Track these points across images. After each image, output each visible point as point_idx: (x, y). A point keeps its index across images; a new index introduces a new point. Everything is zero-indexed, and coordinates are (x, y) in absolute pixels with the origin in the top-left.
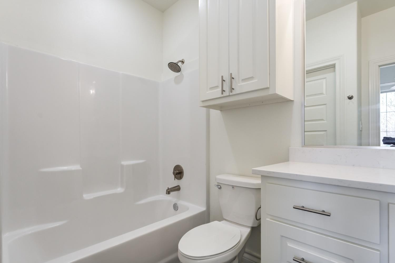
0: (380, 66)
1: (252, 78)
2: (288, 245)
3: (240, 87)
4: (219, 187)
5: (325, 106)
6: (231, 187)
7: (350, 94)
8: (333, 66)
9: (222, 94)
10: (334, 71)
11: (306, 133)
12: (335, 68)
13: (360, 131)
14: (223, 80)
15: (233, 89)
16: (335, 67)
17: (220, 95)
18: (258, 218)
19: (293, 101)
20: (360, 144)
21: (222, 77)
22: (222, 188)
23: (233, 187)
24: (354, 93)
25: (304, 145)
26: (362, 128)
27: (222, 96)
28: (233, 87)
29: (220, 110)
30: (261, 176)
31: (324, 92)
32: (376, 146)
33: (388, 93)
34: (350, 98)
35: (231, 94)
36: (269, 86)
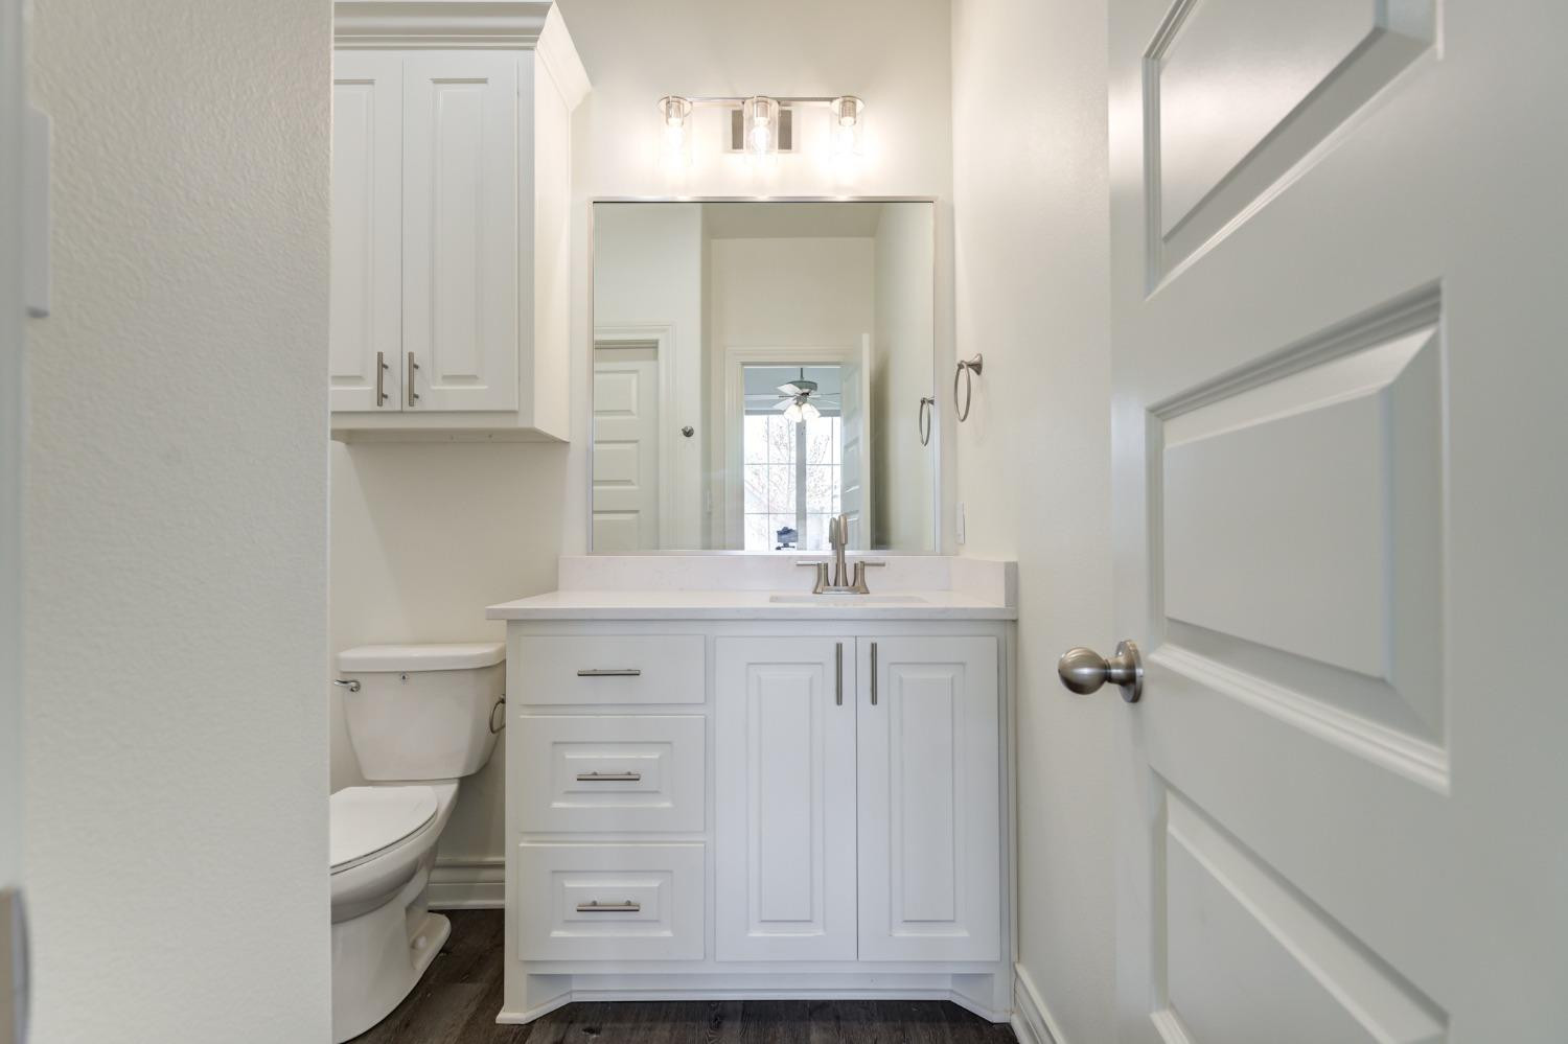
0: (744, 364)
1: (471, 378)
2: (568, 757)
3: (438, 394)
4: (353, 684)
5: (634, 445)
6: (397, 679)
7: (689, 424)
8: (653, 345)
9: (380, 404)
10: (656, 358)
11: (597, 517)
12: (657, 352)
13: (708, 516)
14: (382, 366)
15: (417, 397)
16: (656, 348)
17: (370, 404)
18: (495, 728)
19: (566, 443)
20: (707, 546)
21: (380, 355)
22: (362, 688)
23: (404, 676)
24: (695, 424)
25: (592, 549)
26: (710, 507)
27: (379, 409)
28: (416, 392)
29: (343, 441)
30: (505, 622)
31: (634, 410)
32: (737, 549)
33: (771, 416)
34: (688, 433)
35: (407, 408)
36: (517, 408)
